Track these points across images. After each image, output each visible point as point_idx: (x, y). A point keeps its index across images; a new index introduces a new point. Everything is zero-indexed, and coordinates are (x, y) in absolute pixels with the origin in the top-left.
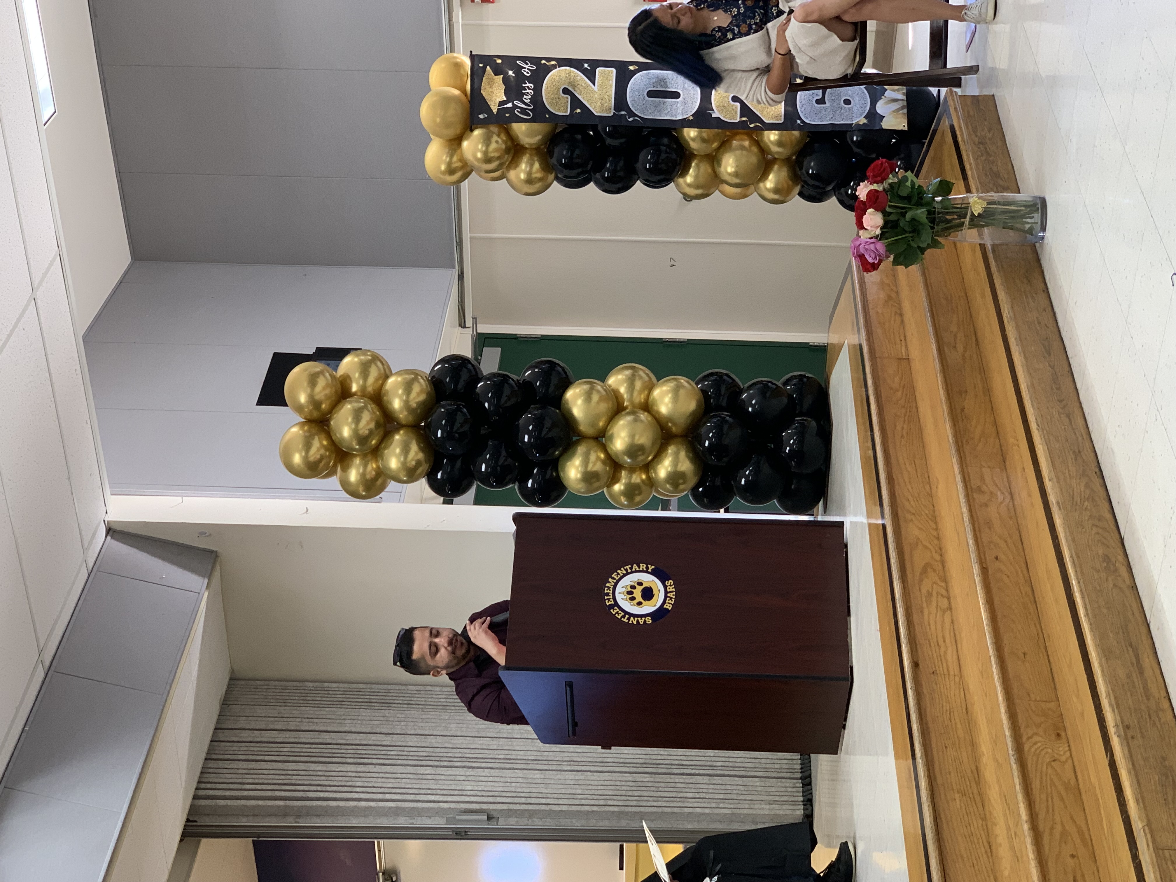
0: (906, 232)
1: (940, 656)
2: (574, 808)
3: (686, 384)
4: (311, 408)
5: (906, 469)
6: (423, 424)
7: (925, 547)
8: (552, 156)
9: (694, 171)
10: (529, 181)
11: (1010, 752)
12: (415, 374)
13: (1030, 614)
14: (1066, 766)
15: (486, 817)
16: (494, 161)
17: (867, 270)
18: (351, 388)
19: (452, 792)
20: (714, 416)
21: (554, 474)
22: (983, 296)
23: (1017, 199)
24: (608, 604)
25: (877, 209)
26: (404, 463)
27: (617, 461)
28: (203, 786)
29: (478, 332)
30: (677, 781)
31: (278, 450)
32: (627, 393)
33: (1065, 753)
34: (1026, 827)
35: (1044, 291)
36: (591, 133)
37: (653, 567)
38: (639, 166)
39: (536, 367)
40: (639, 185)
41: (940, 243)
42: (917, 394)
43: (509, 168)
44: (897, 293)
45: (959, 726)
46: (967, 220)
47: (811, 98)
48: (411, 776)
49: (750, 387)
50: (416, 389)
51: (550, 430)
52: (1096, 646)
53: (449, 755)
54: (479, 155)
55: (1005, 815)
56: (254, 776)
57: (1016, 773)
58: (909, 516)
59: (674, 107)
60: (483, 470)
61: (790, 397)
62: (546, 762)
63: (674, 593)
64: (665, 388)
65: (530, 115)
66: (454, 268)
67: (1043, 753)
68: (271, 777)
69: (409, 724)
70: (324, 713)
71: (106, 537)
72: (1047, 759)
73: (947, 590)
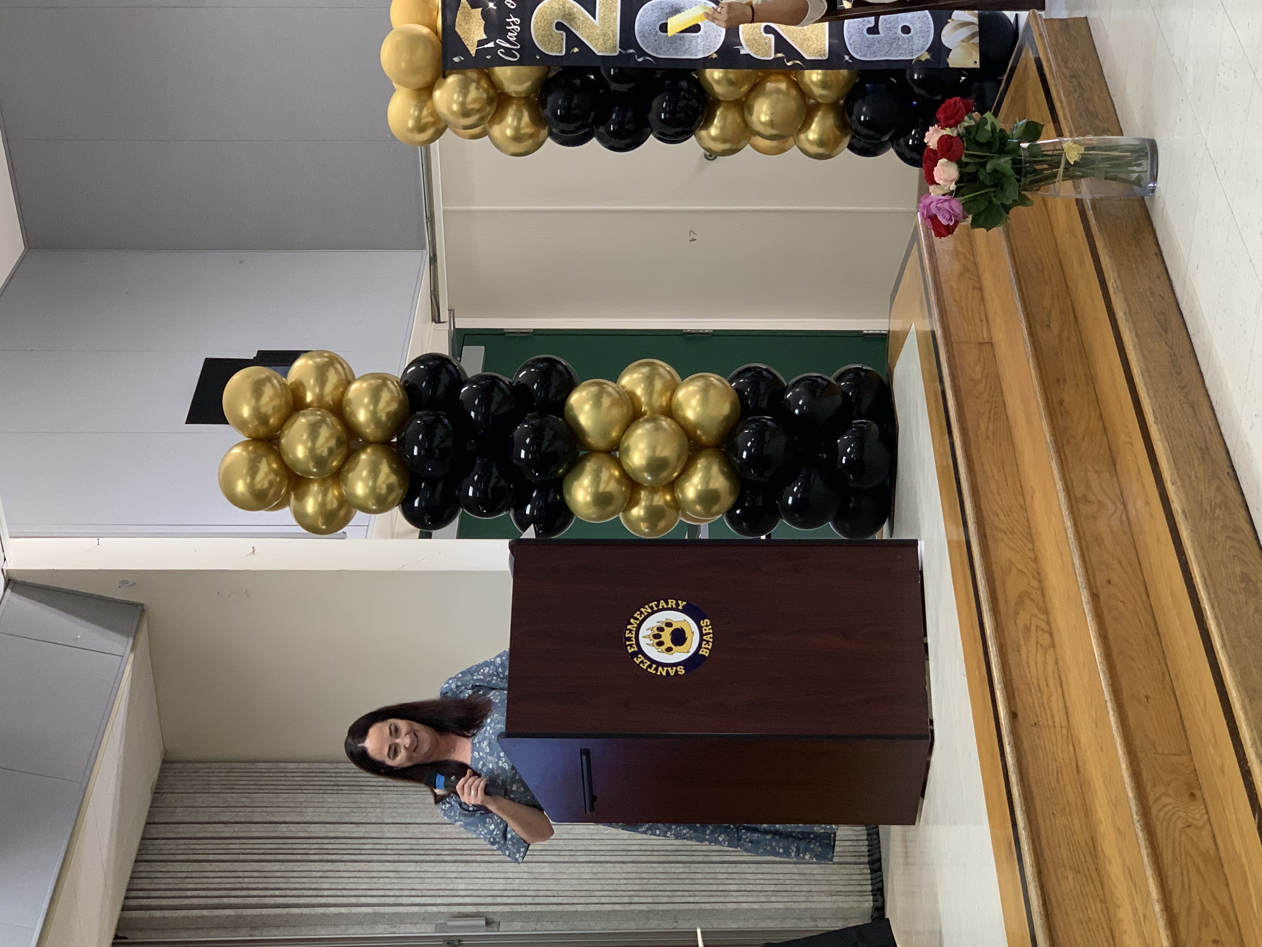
0: (987, 187)
1: (1043, 703)
2: (592, 908)
3: (716, 382)
4: (256, 423)
5: (994, 477)
6: (395, 440)
7: (1021, 572)
8: (544, 106)
9: (719, 121)
10: (517, 138)
11: (1135, 817)
12: (384, 379)
13: (1152, 648)
14: (1204, 832)
15: (484, 922)
16: (474, 114)
17: (939, 235)
18: (304, 397)
19: (442, 893)
20: (752, 421)
21: (558, 497)
22: (1082, 263)
23: (1121, 143)
24: (630, 651)
25: (950, 159)
26: (373, 489)
27: (634, 478)
28: (134, 893)
29: (457, 327)
30: (718, 870)
31: (217, 477)
32: (645, 396)
33: (1202, 816)
34: (1157, 908)
35: (1156, 254)
36: (592, 77)
37: (684, 603)
38: (652, 116)
39: (532, 367)
40: (652, 140)
41: (1028, 199)
42: (1003, 385)
43: (492, 122)
44: (975, 263)
45: (1068, 787)
46: (1061, 170)
47: (861, 26)
48: (391, 875)
49: (795, 385)
50: (385, 396)
51: (551, 443)
52: (1236, 685)
53: (437, 847)
54: (455, 107)
55: (1130, 895)
56: (196, 880)
57: (1142, 843)
58: (1000, 535)
59: (694, 43)
60: (470, 494)
61: (845, 395)
62: (556, 853)
63: (711, 635)
64: (691, 388)
65: (516, 57)
66: (424, 248)
67: (1174, 817)
68: (217, 880)
69: (387, 810)
70: (280, 800)
71: (5, 589)
72: (1180, 825)
73: (1048, 623)
